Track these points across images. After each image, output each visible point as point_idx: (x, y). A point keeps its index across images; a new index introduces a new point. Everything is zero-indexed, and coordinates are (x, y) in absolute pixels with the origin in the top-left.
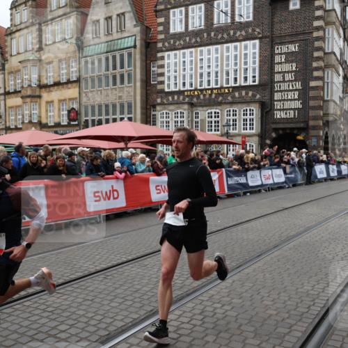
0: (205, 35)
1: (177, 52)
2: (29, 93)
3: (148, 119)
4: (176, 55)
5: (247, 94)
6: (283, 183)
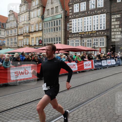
0: (86, 13)
1: (76, 19)
2: (26, 35)
3: (66, 43)
4: (76, 20)
5: (101, 33)
6: (115, 65)
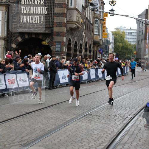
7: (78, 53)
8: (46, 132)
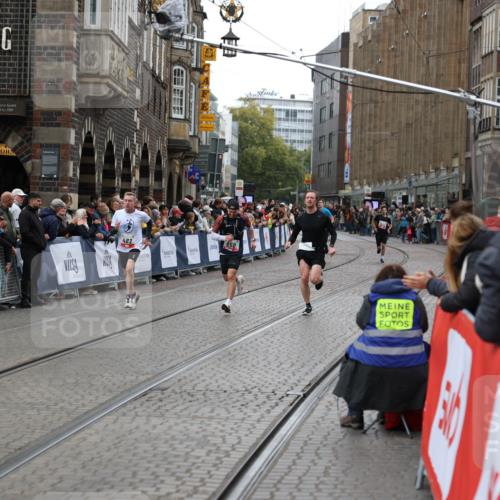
7: (118, 182)
8: (11, 453)
